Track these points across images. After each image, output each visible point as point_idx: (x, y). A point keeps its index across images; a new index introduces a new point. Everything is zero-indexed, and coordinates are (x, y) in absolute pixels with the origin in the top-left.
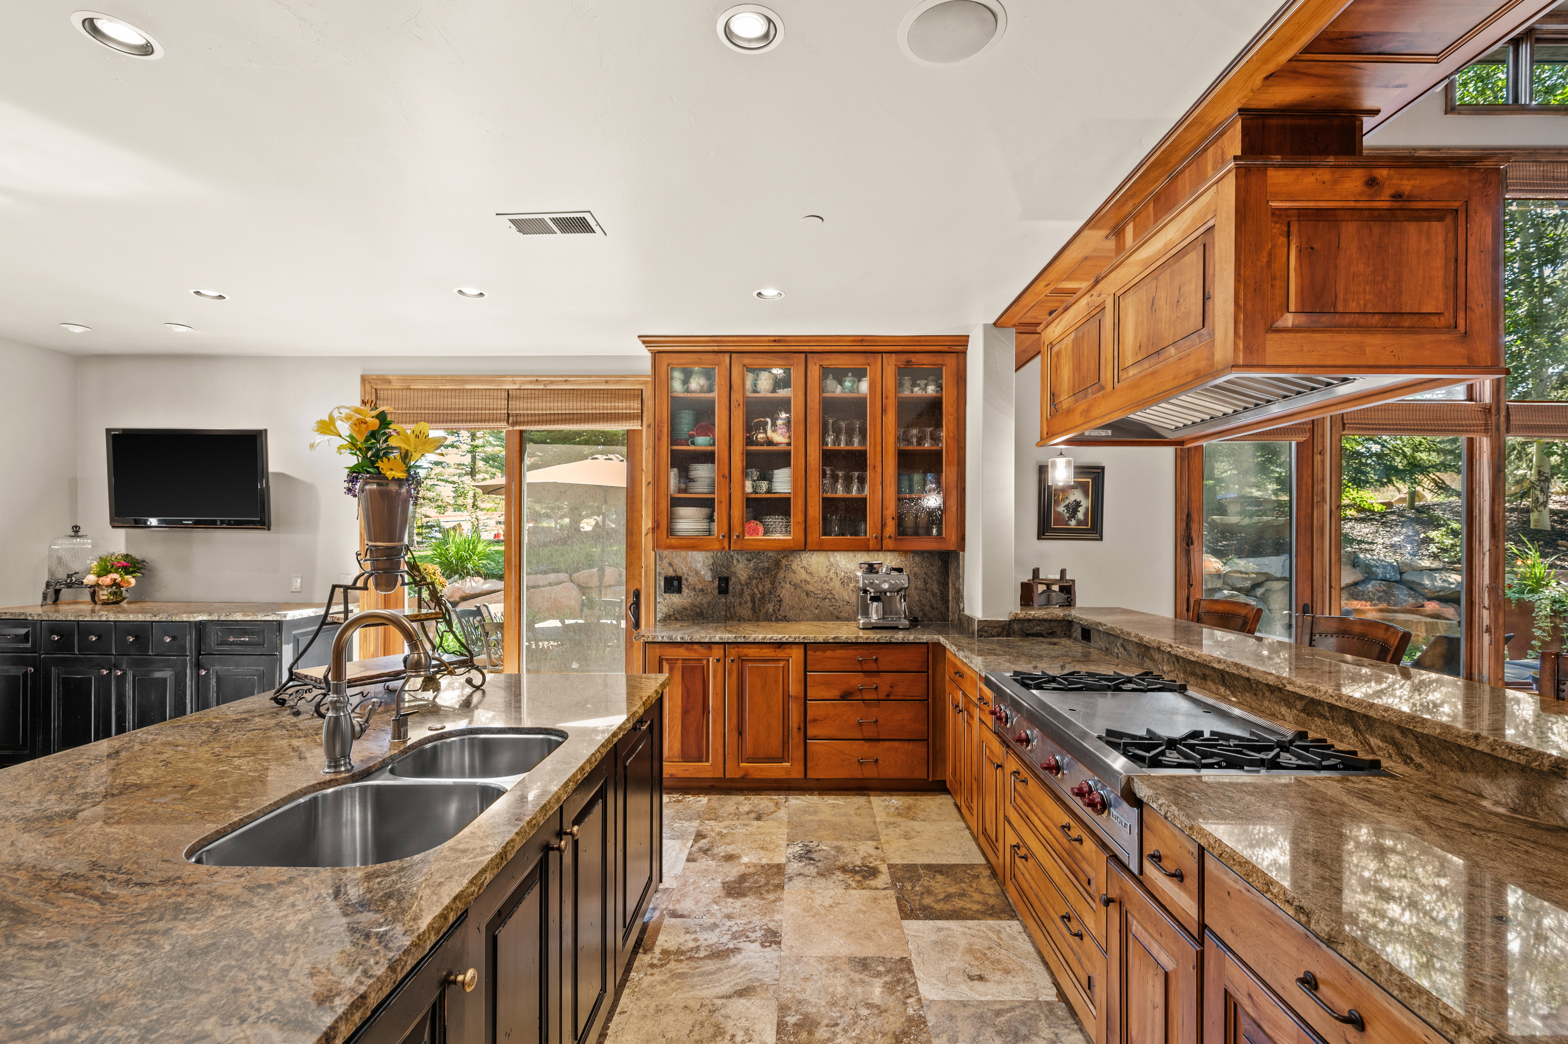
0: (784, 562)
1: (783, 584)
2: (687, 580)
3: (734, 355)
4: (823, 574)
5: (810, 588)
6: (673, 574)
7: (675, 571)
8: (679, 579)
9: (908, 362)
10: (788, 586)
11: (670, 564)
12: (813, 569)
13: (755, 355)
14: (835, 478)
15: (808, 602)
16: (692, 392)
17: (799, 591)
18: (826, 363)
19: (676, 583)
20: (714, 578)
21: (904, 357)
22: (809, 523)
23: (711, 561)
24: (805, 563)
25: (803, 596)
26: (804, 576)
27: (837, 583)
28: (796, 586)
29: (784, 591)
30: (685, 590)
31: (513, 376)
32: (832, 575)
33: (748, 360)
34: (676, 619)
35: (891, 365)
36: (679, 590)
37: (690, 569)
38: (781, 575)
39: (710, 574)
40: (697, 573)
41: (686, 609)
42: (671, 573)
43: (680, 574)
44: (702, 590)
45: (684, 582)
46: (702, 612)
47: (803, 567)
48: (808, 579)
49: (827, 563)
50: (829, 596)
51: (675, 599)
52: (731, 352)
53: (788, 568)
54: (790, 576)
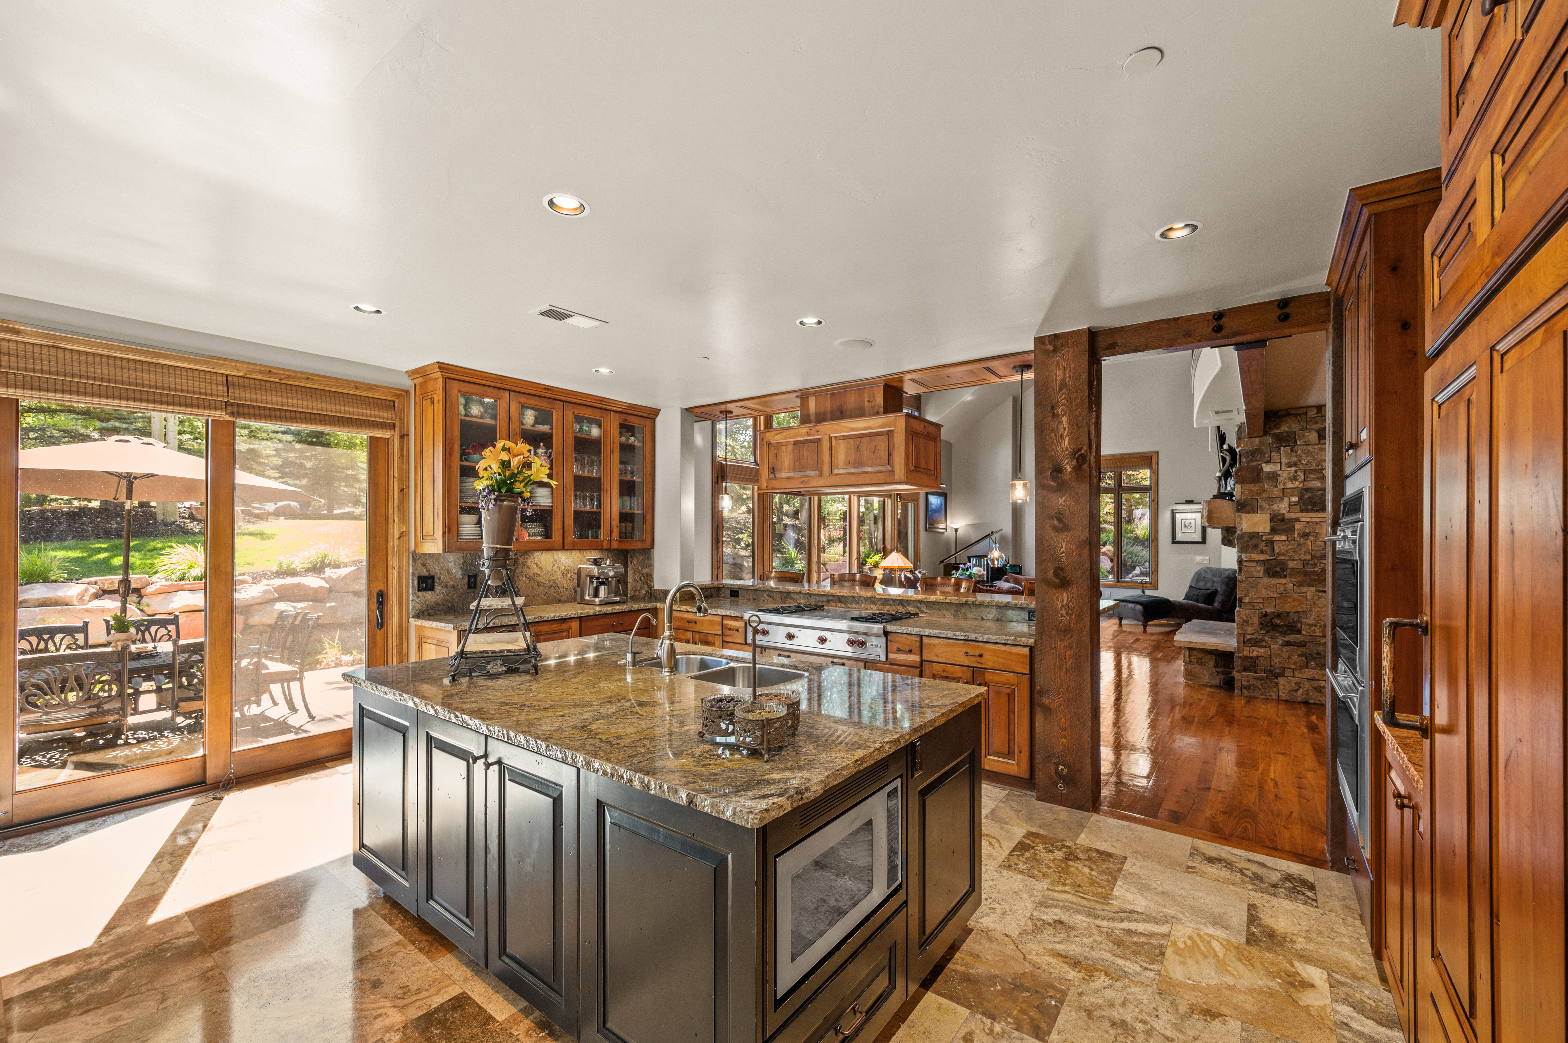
0: (521, 560)
1: (520, 578)
2: (439, 578)
3: (513, 394)
4: (549, 568)
5: (541, 579)
6: (426, 574)
7: (428, 571)
8: (432, 578)
9: (626, 420)
10: (524, 579)
11: (424, 565)
12: (542, 564)
13: (528, 396)
14: (584, 498)
15: (539, 590)
16: (472, 416)
17: (532, 583)
18: (577, 412)
19: (429, 582)
20: (464, 575)
21: (623, 416)
22: (566, 529)
23: (462, 560)
24: (536, 560)
25: (536, 586)
26: (536, 570)
27: (559, 575)
28: (530, 579)
29: (521, 583)
30: (438, 588)
31: (236, 361)
32: (555, 568)
33: (523, 399)
34: (429, 614)
35: (616, 420)
36: (431, 588)
37: (442, 568)
38: (519, 570)
39: (460, 572)
40: (449, 572)
41: (438, 604)
42: (424, 573)
43: (432, 573)
44: (453, 587)
45: (437, 580)
46: (453, 606)
47: (535, 563)
48: (539, 572)
49: (553, 560)
50: (553, 585)
51: (429, 596)
52: (510, 391)
53: (524, 564)
54: (526, 571)
